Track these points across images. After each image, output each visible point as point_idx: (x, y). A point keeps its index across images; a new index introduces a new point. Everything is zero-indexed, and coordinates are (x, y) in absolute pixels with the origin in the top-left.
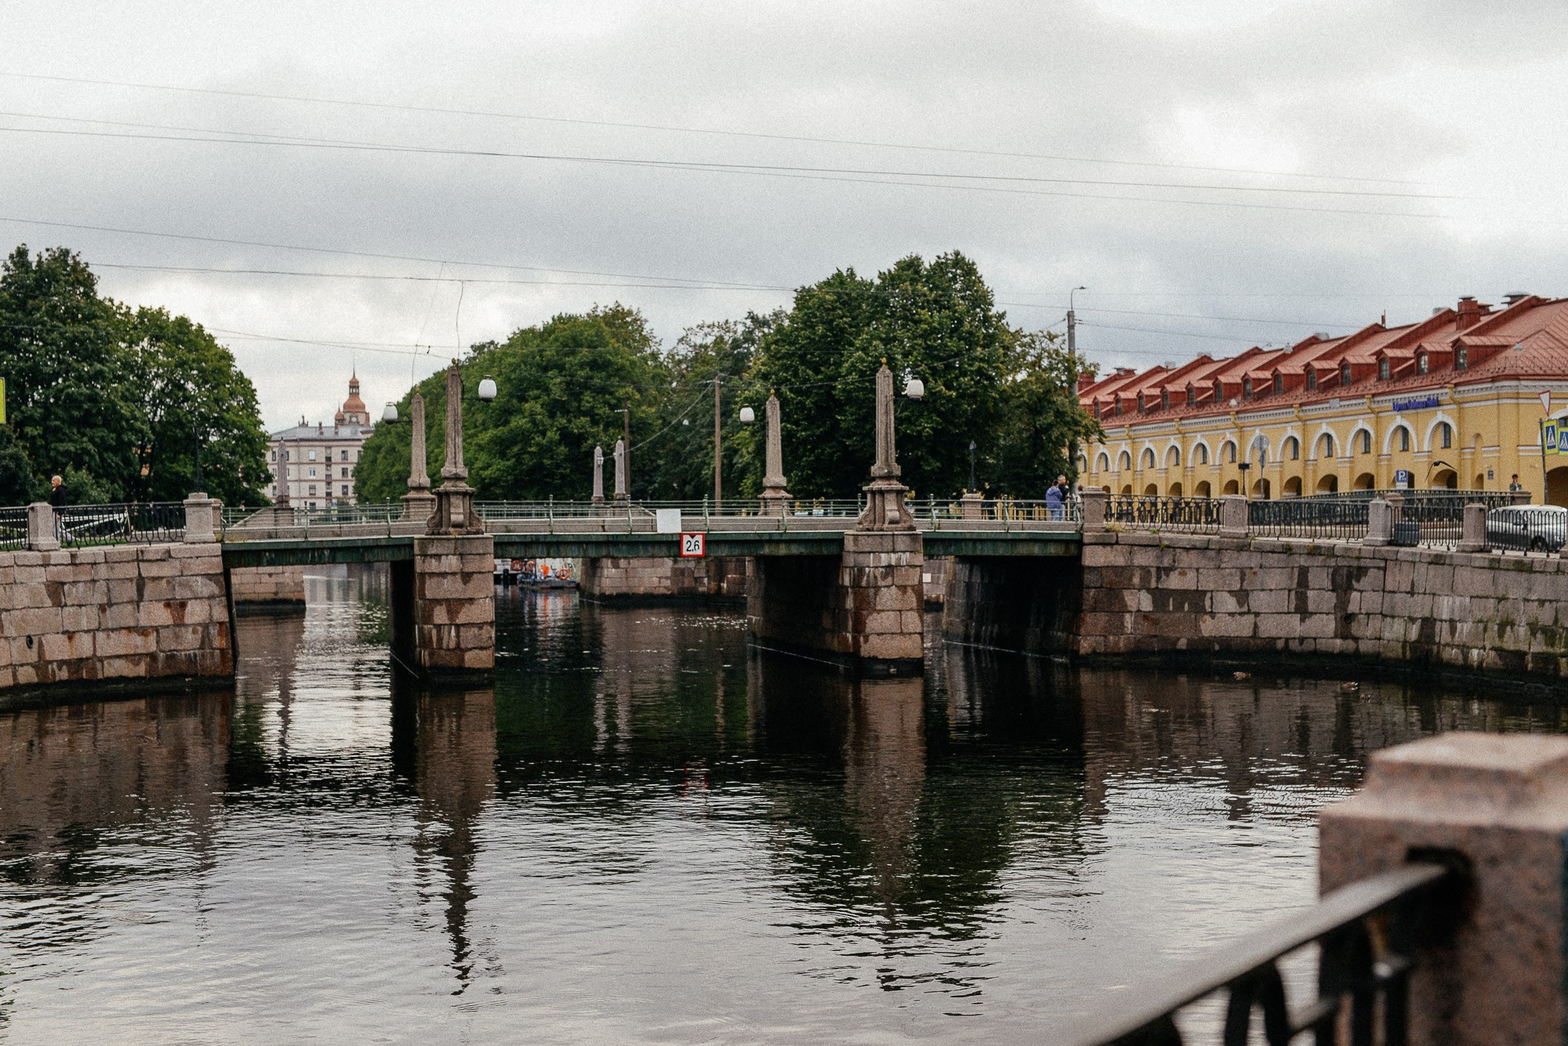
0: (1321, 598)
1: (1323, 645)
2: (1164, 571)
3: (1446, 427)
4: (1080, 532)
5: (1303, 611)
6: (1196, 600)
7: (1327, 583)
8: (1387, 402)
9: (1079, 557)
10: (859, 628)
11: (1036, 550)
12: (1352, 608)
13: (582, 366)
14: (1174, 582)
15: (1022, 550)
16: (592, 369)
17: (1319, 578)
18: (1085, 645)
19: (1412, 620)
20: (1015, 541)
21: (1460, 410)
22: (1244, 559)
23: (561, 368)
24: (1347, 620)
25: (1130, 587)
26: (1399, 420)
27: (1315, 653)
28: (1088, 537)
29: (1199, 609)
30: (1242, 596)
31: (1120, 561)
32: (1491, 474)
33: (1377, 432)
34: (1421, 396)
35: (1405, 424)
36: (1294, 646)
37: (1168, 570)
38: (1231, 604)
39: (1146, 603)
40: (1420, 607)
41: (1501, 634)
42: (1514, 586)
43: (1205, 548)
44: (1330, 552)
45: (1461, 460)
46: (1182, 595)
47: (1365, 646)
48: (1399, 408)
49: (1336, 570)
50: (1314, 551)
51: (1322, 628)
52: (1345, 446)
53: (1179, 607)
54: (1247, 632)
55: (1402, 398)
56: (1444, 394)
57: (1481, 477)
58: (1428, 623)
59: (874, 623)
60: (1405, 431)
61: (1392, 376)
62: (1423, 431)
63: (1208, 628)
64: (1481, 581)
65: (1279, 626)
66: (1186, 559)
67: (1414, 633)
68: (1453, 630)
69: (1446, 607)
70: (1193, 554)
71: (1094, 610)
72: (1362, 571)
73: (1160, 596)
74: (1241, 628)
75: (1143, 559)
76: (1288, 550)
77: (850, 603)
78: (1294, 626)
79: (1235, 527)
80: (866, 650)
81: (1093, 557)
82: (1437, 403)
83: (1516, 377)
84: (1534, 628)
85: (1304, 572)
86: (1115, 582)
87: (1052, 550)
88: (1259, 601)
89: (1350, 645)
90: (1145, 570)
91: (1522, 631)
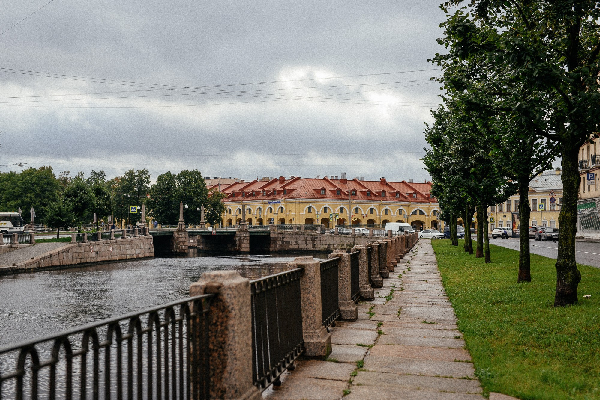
0: (310, 241)
1: (310, 249)
2: (283, 238)
3: (282, 208)
4: (270, 231)
5: (307, 244)
6: (289, 242)
7: (311, 240)
8: (267, 201)
9: (270, 235)
10: (240, 246)
11: (263, 234)
12: (315, 243)
13: (45, 184)
14: (285, 239)
15: (261, 234)
16: (48, 185)
17: (309, 239)
18: (271, 250)
19: (326, 245)
20: (261, 233)
21: (286, 204)
22: (296, 236)
23: (38, 184)
24: (314, 245)
25: (278, 240)
26: (270, 206)
27: (309, 251)
28: (271, 232)
29: (289, 244)
30: (296, 242)
31: (276, 236)
32: (293, 219)
33: (264, 209)
34: (276, 201)
35: (271, 207)
36: (305, 249)
37: (284, 237)
38: (294, 243)
39: (281, 243)
40: (328, 243)
41: (342, 246)
42: (344, 239)
43: (290, 234)
44: (311, 235)
45: (286, 216)
46: (287, 241)
47: (317, 249)
48: (270, 203)
49: (312, 238)
50: (308, 235)
51: (310, 247)
52: (254, 211)
53: (286, 243)
54: (297, 247)
55: (271, 201)
56: (282, 201)
57: (291, 220)
58: (329, 245)
59: (243, 246)
60: (271, 208)
61: (267, 195)
62: (276, 209)
63: (291, 247)
64: (339, 239)
65: (303, 246)
66: (287, 236)
67: (326, 247)
68: (334, 246)
69: (332, 243)
70: (288, 235)
71: (273, 244)
72: (317, 238)
73: (283, 242)
74: (296, 247)
75: (280, 236)
76: (304, 234)
77: (238, 242)
78: (305, 246)
79: (295, 231)
80: (241, 250)
81: (272, 235)
82: (280, 202)
83: (300, 198)
84: (347, 245)
85: (307, 238)
86: (276, 239)
87: (266, 234)
88: (299, 242)
89: (315, 249)
90: (280, 238)
91: (345, 246)
